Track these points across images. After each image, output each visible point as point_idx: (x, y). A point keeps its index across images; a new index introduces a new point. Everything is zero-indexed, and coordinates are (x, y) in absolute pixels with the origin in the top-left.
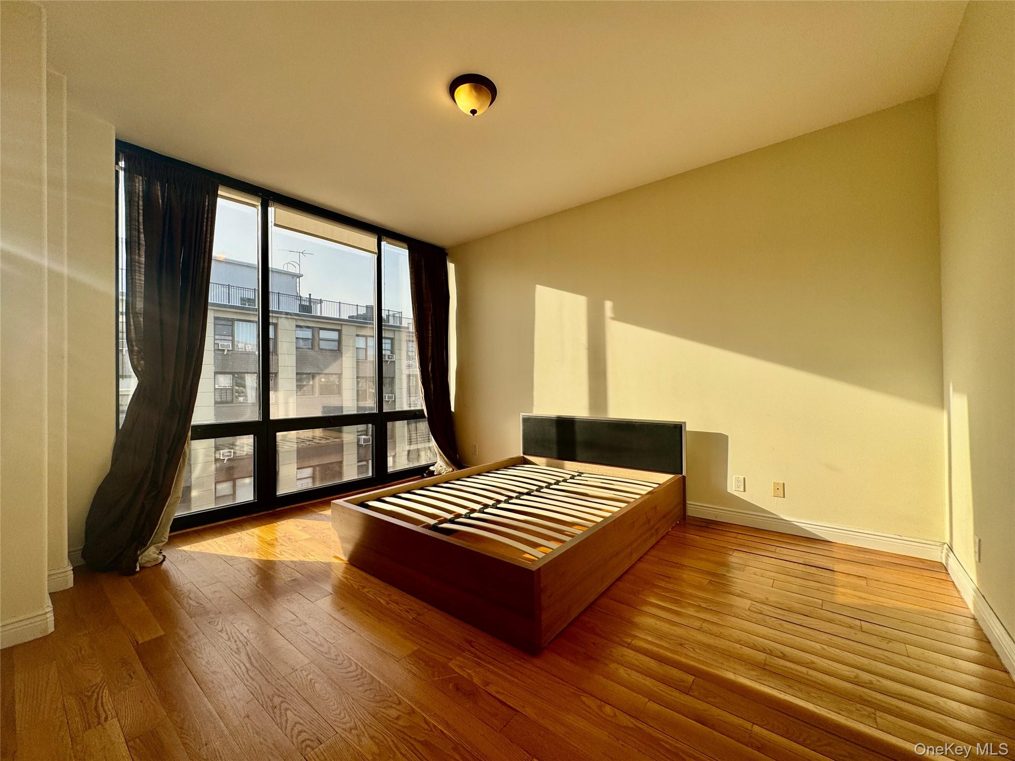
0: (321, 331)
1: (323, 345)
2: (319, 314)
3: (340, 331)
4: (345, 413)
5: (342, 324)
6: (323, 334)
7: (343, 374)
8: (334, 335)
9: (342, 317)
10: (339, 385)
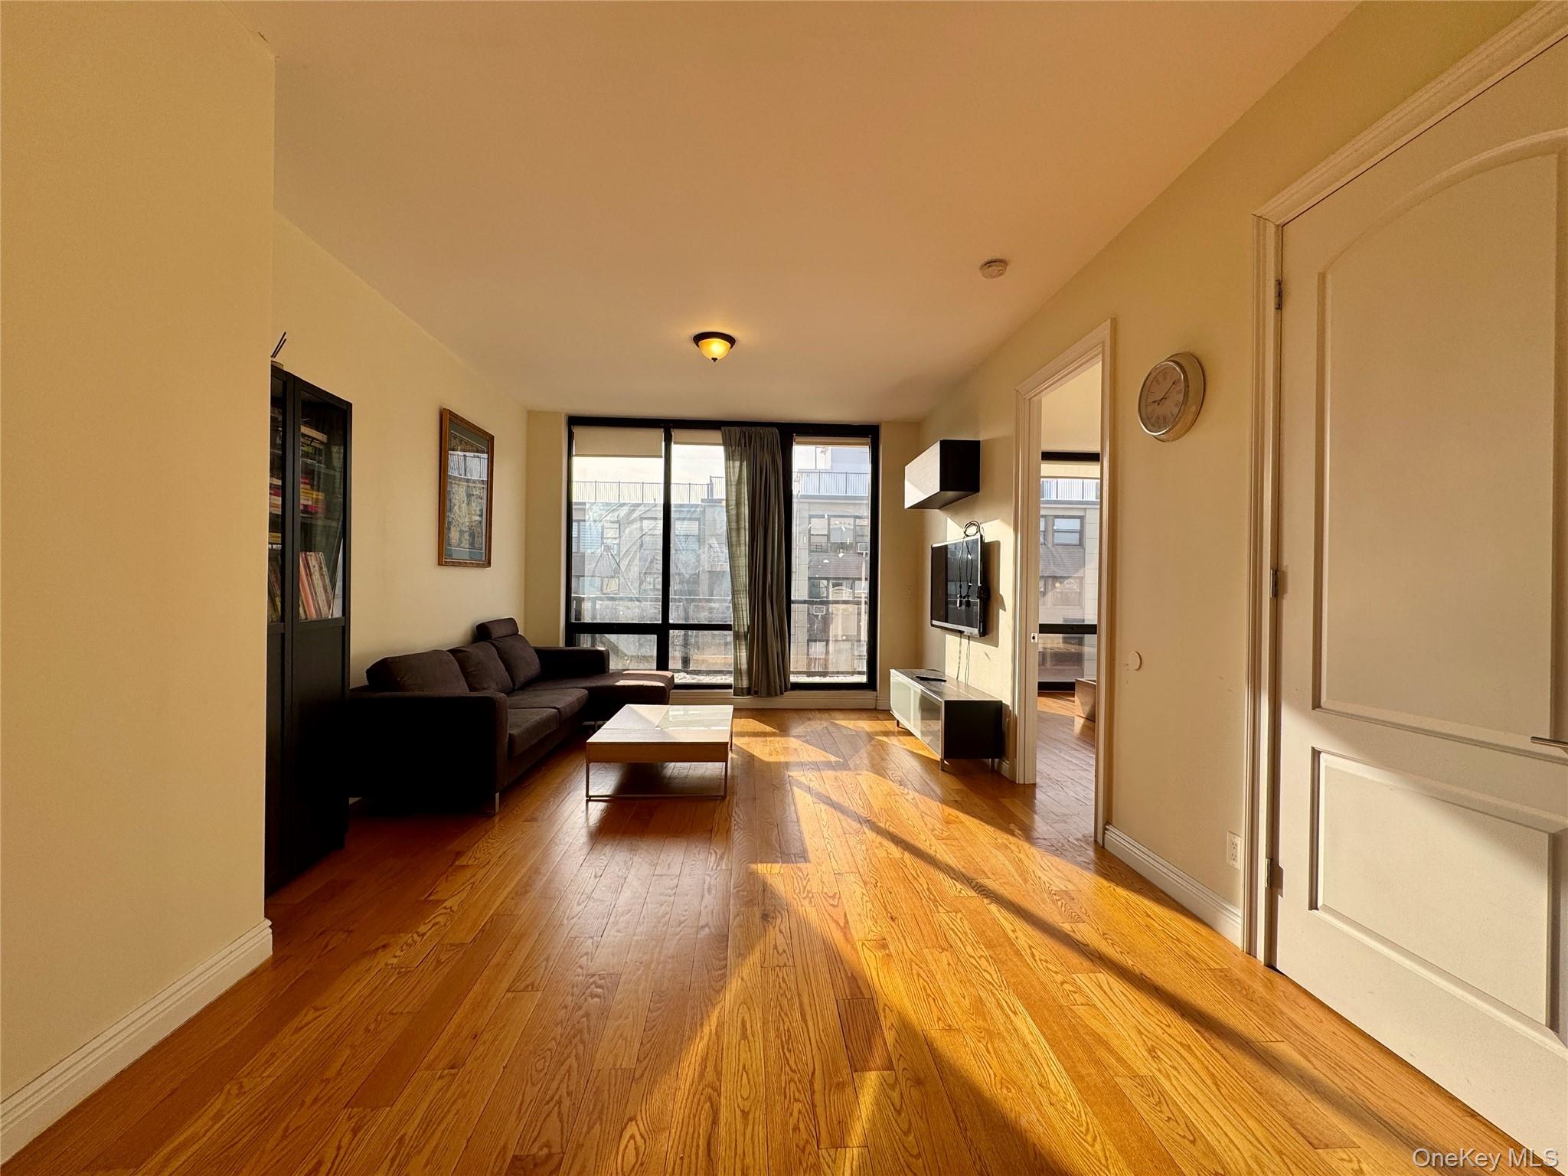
0: (1056, 520)
1: (1060, 538)
2: (1054, 498)
3: (1082, 518)
4: (1085, 623)
5: (1085, 509)
6: (1060, 524)
7: (1086, 577)
8: (1075, 524)
9: (1086, 499)
10: (1080, 593)
